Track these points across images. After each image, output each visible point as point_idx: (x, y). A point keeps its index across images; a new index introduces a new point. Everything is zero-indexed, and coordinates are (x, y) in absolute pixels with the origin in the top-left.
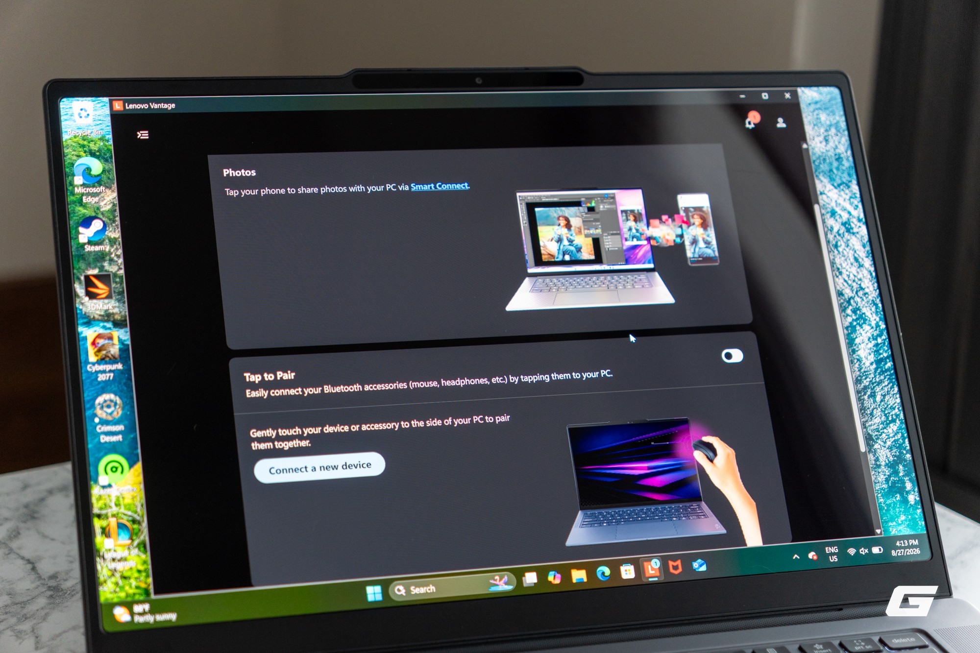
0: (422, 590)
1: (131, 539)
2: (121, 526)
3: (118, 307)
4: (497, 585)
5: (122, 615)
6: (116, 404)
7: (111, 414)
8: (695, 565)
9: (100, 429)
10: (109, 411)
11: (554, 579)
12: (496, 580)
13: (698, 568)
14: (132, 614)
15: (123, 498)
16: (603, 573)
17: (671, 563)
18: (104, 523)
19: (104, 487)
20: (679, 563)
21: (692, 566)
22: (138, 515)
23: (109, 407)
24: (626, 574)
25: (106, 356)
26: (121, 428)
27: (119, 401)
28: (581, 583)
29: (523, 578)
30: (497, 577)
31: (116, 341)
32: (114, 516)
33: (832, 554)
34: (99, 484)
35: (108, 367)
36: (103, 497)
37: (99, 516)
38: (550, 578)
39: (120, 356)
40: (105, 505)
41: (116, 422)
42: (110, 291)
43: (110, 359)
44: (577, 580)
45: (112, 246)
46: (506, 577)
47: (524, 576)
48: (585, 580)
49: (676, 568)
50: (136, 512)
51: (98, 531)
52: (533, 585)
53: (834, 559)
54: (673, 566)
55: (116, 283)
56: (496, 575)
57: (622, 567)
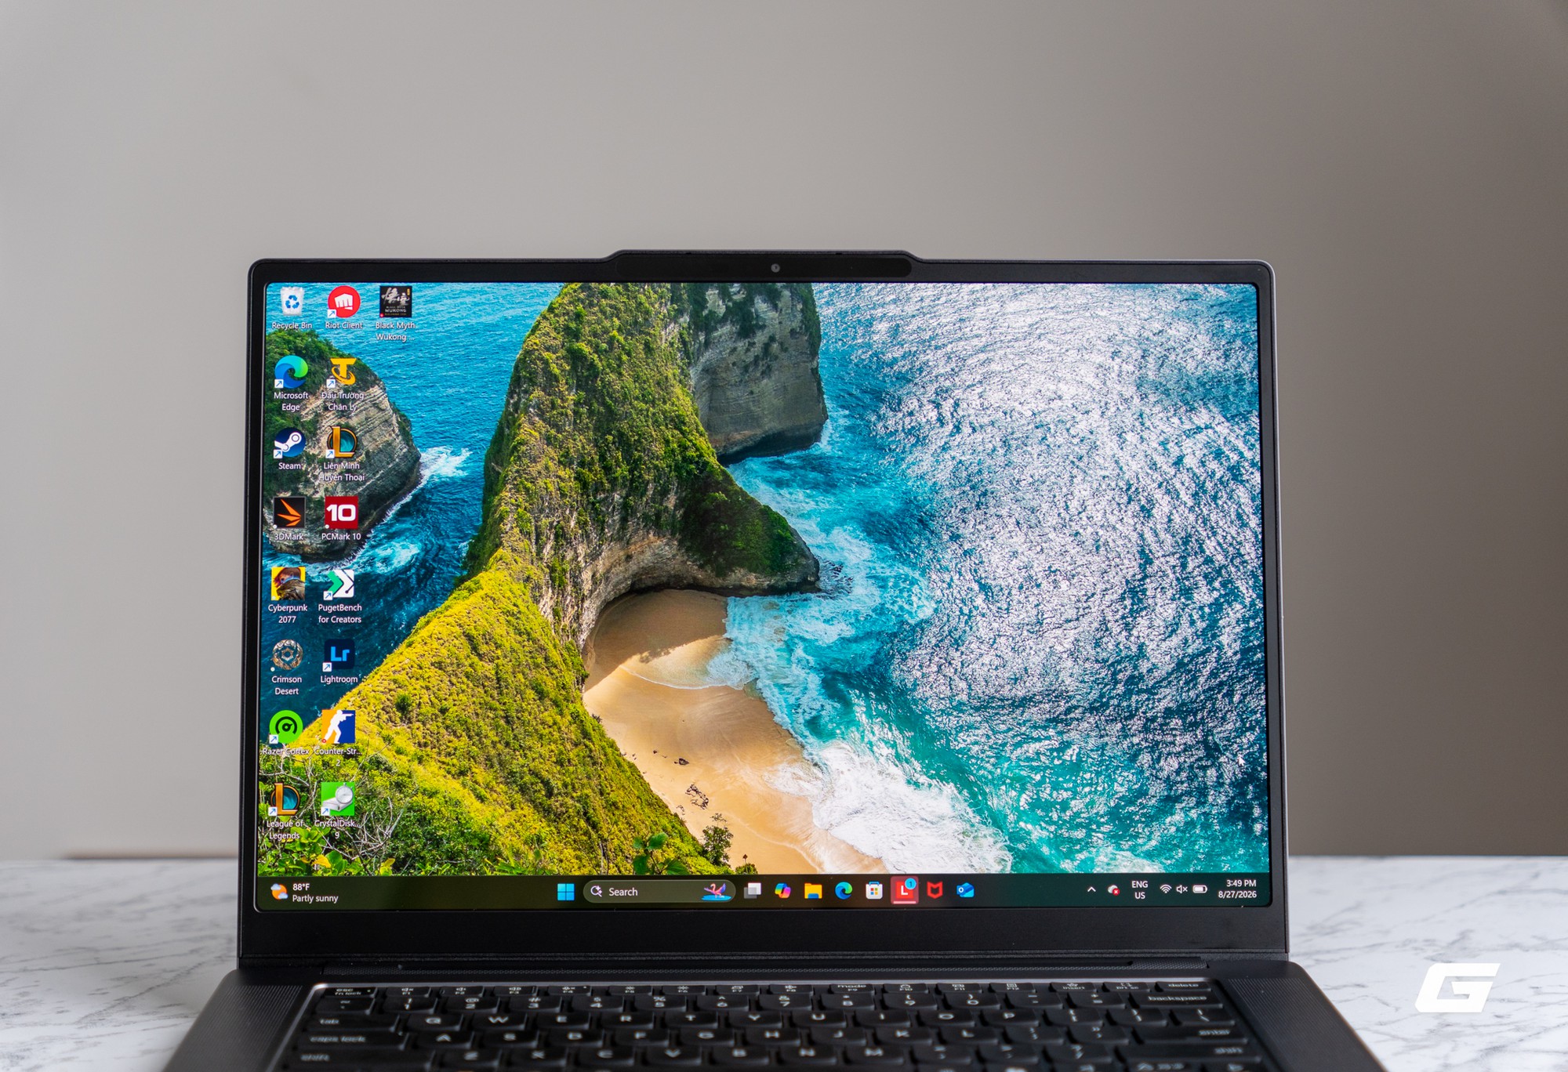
0: (623, 893)
1: (297, 808)
2: (287, 792)
3: (309, 538)
4: (713, 894)
5: (279, 892)
6: (296, 651)
7: (289, 663)
8: (960, 890)
9: (275, 679)
10: (288, 659)
11: (782, 892)
12: (712, 888)
13: (963, 894)
14: (290, 892)
15: (293, 760)
16: (843, 890)
17: (930, 885)
18: (269, 788)
19: (273, 747)
20: (940, 885)
21: (956, 890)
22: (308, 782)
23: (287, 655)
24: (872, 893)
25: (291, 595)
26: (298, 679)
27: (299, 648)
28: (814, 899)
29: (745, 888)
30: (713, 885)
31: (303, 578)
32: (281, 781)
33: (1139, 890)
34: (268, 743)
35: (292, 608)
36: (272, 758)
37: (265, 780)
38: (778, 891)
39: (306, 595)
40: (272, 766)
41: (294, 674)
42: (302, 518)
43: (295, 598)
44: (810, 895)
45: (309, 465)
46: (724, 886)
48: (820, 897)
49: (935, 891)
50: (306, 778)
51: (262, 796)
52: (756, 897)
53: (1141, 896)
54: (932, 888)
55: (310, 508)
56: (712, 883)
57: (867, 886)
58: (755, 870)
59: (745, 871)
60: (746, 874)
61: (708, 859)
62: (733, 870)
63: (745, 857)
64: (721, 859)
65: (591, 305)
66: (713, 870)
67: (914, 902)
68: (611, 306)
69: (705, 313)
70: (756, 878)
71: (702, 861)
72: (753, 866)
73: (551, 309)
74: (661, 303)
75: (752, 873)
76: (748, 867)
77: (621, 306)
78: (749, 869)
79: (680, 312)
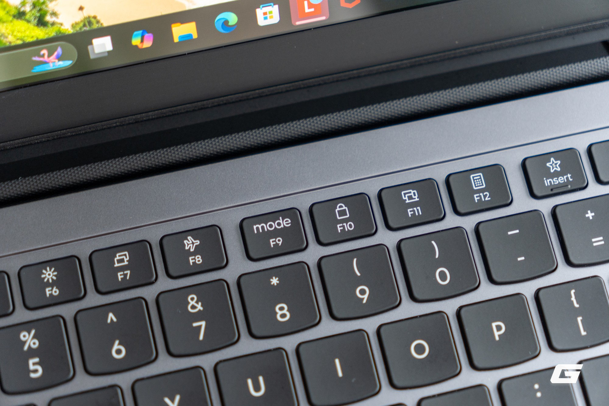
4: (46, 63)
11: (142, 41)
12: (43, 56)
16: (226, 22)
24: (266, 18)
28: (187, 40)
29: (89, 47)
30: (44, 52)
38: (136, 41)
44: (181, 37)
46: (59, 50)
47: (91, 44)
48: (195, 36)
52: (106, 54)
56: (42, 49)
57: (258, 11)
58: (98, 22)
59: (85, 25)
60: (87, 28)
61: (28, 21)
62: (67, 28)
63: (81, 8)
64: (48, 18)
66: (41, 33)
67: (323, 18)
70: (102, 32)
71: (20, 25)
72: (95, 17)
75: (95, 26)
76: (88, 21)
78: (90, 23)
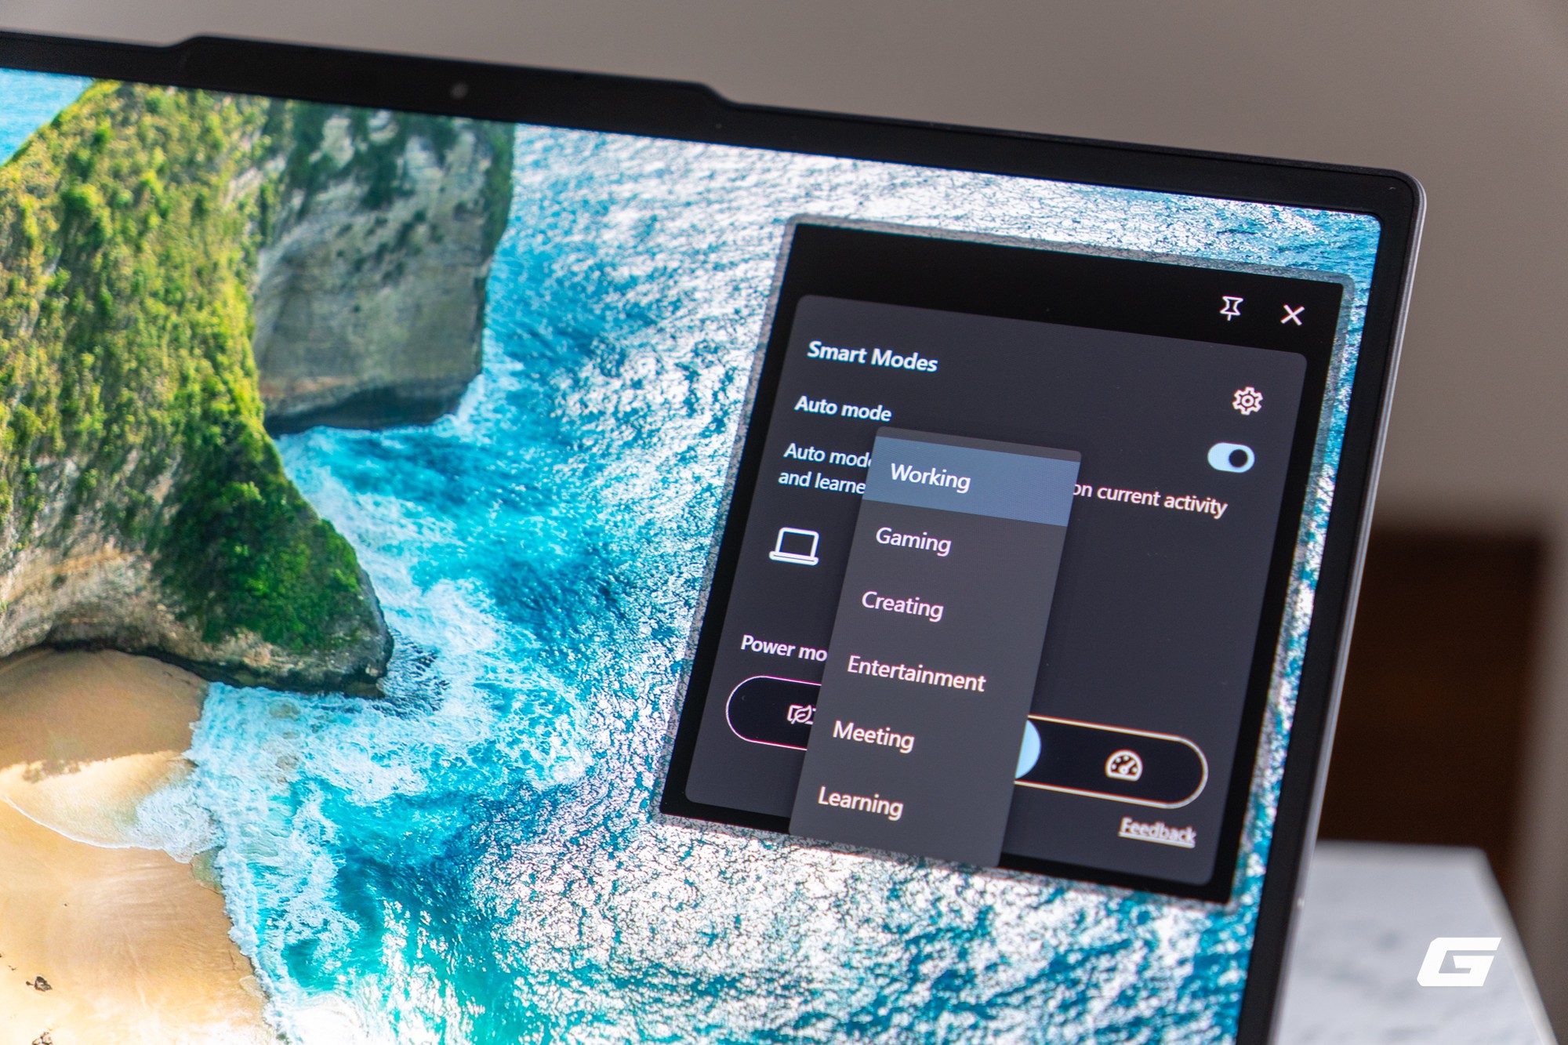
65: (125, 122)
68: (159, 129)
69: (315, 157)
73: (56, 124)
74: (243, 134)
77: (175, 132)
79: (272, 152)
